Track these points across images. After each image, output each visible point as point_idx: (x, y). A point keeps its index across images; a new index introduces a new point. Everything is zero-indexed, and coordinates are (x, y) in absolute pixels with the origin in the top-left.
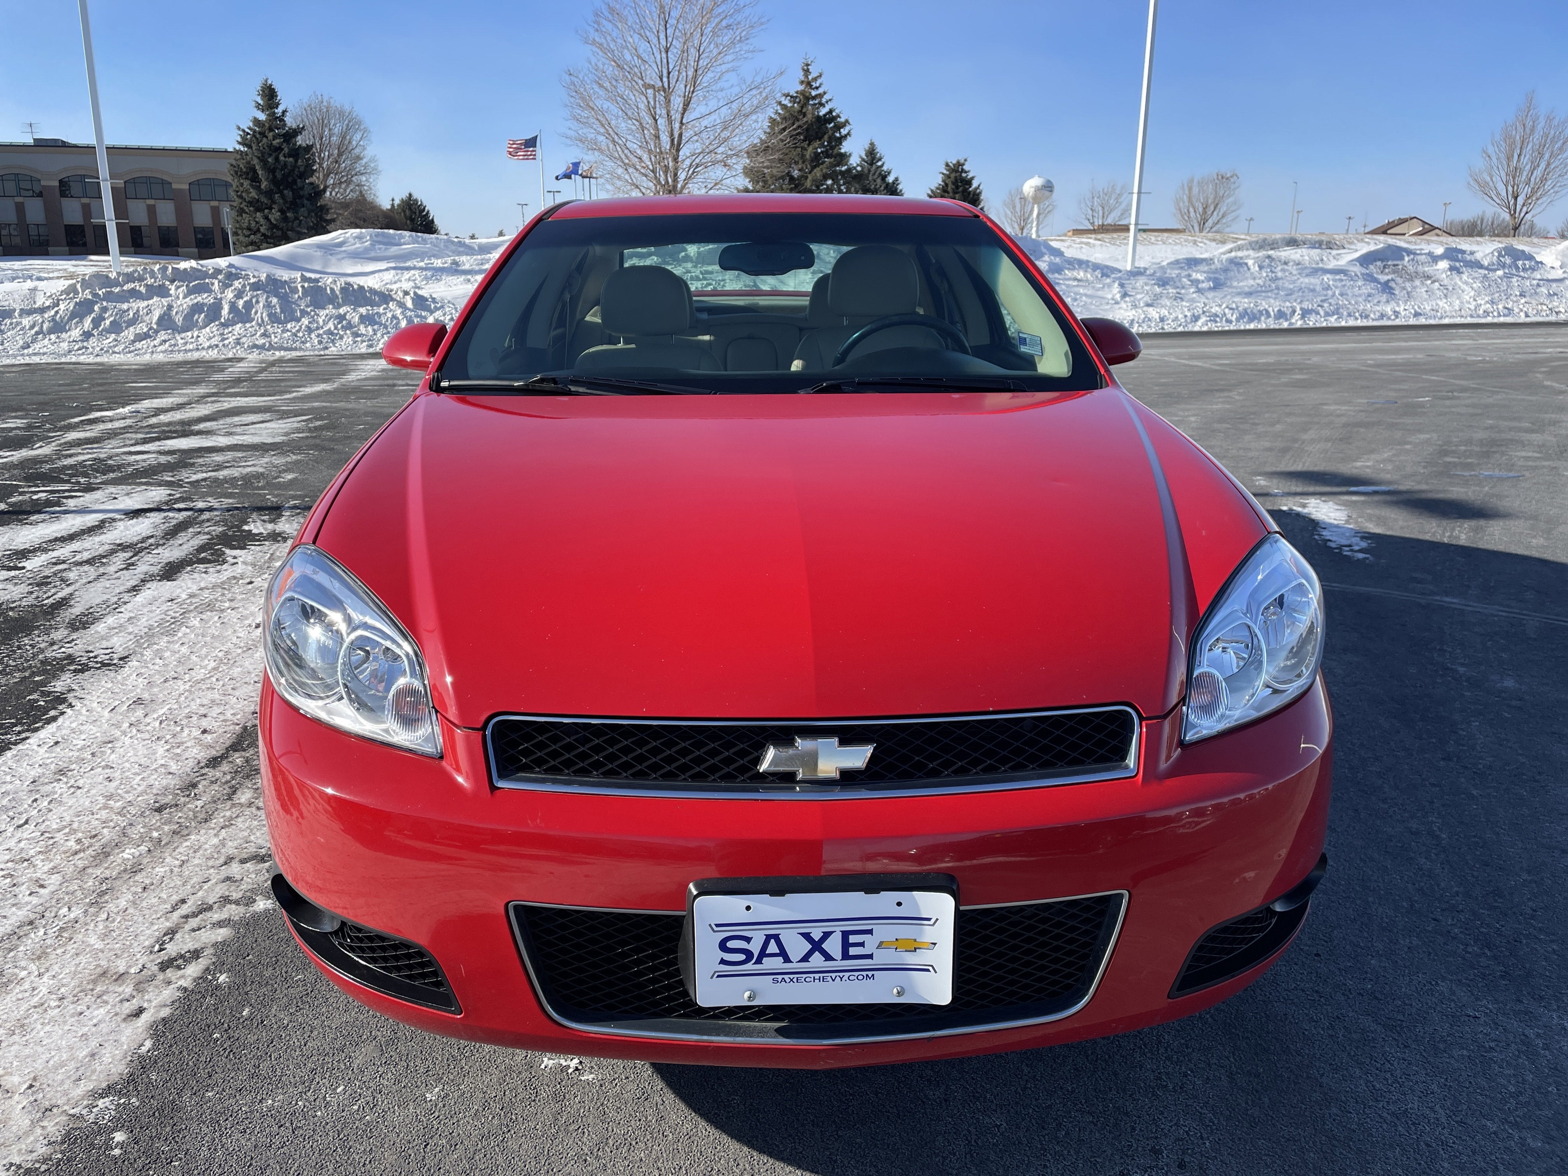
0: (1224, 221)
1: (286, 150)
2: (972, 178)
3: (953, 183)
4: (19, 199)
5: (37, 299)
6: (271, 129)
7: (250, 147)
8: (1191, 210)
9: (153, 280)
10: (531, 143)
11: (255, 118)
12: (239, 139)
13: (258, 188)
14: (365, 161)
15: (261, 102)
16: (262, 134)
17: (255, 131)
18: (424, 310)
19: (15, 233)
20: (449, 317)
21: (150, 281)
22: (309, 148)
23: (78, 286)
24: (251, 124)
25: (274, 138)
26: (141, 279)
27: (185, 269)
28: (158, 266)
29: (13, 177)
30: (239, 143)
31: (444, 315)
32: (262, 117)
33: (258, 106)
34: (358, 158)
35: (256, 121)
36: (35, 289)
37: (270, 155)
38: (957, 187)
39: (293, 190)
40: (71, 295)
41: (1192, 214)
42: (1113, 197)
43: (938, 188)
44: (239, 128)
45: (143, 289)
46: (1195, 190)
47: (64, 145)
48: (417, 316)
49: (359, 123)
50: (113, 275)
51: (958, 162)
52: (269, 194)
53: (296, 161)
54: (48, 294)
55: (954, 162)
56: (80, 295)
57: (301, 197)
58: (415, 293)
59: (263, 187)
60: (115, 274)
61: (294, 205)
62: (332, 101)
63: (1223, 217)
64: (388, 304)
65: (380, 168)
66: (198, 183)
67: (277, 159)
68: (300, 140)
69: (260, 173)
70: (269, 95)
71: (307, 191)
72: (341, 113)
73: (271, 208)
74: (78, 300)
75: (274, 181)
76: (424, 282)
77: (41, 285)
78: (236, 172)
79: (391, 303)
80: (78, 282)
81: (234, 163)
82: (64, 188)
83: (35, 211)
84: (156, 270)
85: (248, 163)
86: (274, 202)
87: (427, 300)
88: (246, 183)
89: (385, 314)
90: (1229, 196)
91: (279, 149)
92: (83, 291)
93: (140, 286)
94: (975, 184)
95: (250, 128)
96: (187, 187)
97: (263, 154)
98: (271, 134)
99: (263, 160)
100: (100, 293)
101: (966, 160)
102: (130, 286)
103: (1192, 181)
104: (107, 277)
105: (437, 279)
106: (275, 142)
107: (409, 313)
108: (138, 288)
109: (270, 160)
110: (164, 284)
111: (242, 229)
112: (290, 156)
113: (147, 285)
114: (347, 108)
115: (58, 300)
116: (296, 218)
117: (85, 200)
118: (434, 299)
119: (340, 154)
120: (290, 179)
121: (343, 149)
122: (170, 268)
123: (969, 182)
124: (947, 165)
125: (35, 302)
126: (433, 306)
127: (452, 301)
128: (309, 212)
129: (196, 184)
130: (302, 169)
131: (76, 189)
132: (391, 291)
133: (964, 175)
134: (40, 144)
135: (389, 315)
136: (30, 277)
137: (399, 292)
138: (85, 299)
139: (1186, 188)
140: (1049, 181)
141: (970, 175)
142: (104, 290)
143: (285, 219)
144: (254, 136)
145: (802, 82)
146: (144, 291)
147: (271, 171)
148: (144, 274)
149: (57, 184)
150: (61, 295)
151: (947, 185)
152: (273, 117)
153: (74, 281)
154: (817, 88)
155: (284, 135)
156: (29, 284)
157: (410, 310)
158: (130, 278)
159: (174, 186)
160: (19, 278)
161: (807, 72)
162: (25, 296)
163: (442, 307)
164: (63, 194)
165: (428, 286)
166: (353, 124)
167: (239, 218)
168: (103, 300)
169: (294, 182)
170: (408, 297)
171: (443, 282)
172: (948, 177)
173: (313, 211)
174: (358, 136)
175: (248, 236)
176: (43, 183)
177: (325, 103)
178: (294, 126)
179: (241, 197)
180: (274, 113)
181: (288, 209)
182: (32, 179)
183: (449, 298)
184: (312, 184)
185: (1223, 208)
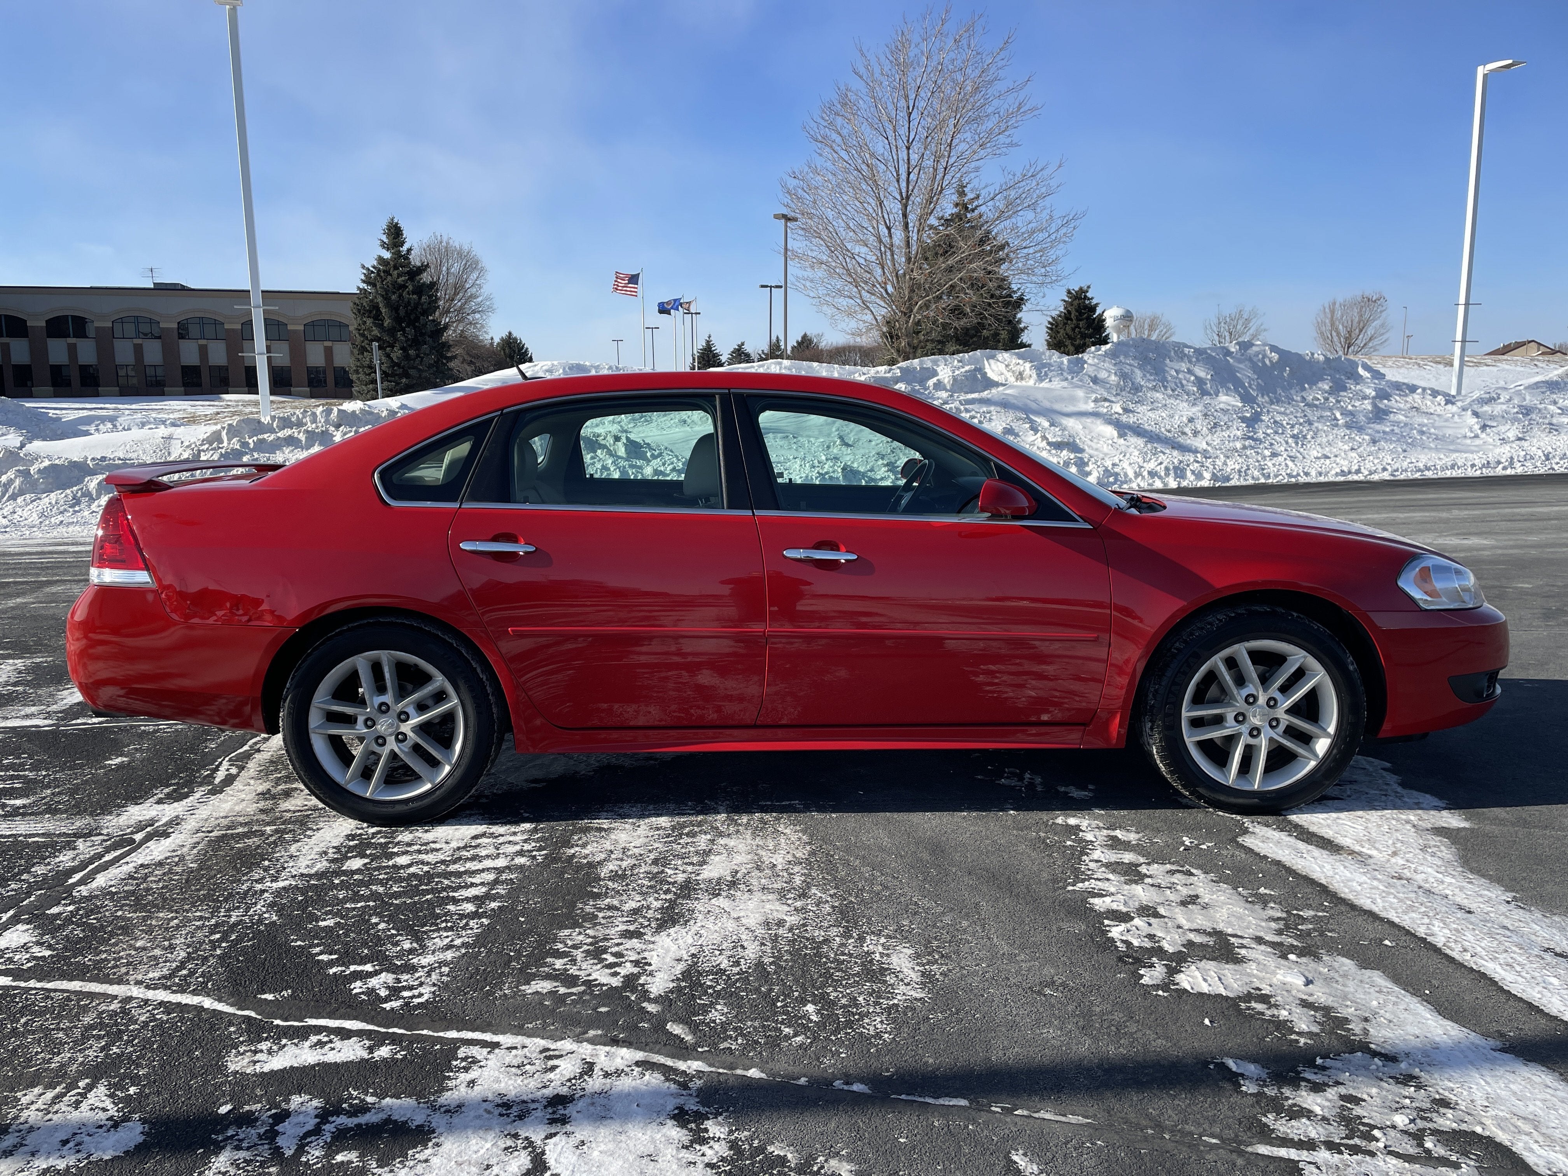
0: (1370, 345)
1: (411, 288)
2: (1097, 305)
3: (1077, 311)
4: (139, 341)
5: (172, 450)
6: (396, 268)
7: (374, 285)
8: (1334, 334)
9: (314, 426)
10: (634, 279)
11: (380, 257)
12: (363, 277)
13: (381, 326)
14: (479, 299)
15: (386, 240)
16: (387, 272)
17: (379, 270)
18: (639, 459)
19: (133, 374)
20: (671, 467)
21: (311, 427)
22: (433, 285)
23: (224, 433)
24: (375, 263)
25: (399, 276)
26: (300, 424)
27: (354, 412)
28: (321, 409)
29: (132, 319)
30: (364, 281)
31: (664, 464)
32: (387, 255)
33: (383, 245)
34: (473, 297)
35: (381, 259)
36: (170, 438)
37: (394, 293)
38: (1081, 314)
39: (415, 328)
40: (215, 445)
41: (1336, 339)
42: (1240, 322)
43: (1060, 316)
44: (363, 267)
45: (302, 437)
46: (1338, 314)
47: (184, 288)
48: (631, 466)
49: (477, 263)
50: (266, 420)
51: (1081, 289)
52: (392, 331)
53: (420, 298)
54: (186, 443)
55: (1077, 289)
56: (225, 444)
57: (422, 334)
58: (627, 438)
59: (385, 324)
60: (268, 418)
61: (416, 343)
62: (451, 242)
63: (1370, 339)
64: (595, 452)
65: (495, 307)
66: (313, 324)
67: (400, 296)
68: (426, 278)
69: (383, 310)
70: (395, 233)
71: (430, 327)
72: (460, 253)
73: (393, 347)
74: (223, 451)
75: (398, 320)
76: (632, 425)
77: (179, 432)
78: (359, 311)
79: (599, 451)
80: (223, 428)
81: (357, 302)
82: (183, 331)
83: (153, 353)
84: (318, 413)
85: (372, 301)
86: (396, 340)
87: (642, 447)
88: (369, 322)
89: (593, 464)
90: (1374, 320)
91: (403, 287)
92: (229, 440)
93: (299, 432)
94: (1099, 311)
95: (374, 267)
96: (302, 328)
97: (386, 291)
98: (396, 272)
99: (386, 298)
100: (251, 441)
101: (1089, 287)
102: (287, 432)
103: (1334, 304)
104: (259, 422)
105: (646, 421)
106: (400, 280)
107: (622, 463)
108: (296, 435)
109: (393, 297)
110: (327, 430)
111: (363, 367)
112: (413, 293)
113: (307, 432)
114: (466, 248)
115: (199, 451)
116: (418, 356)
117: (202, 342)
118: (648, 444)
119: (456, 294)
120: (412, 317)
121: (459, 288)
122: (335, 410)
123: (1093, 309)
124: (1069, 292)
125: (169, 454)
126: (649, 454)
127: (669, 447)
128: (432, 348)
129: (312, 325)
130: (425, 307)
131: (194, 330)
132: (599, 436)
133: (1087, 302)
134: (161, 288)
135: (599, 466)
136: (163, 422)
137: (609, 438)
138: (232, 450)
139: (1327, 310)
140: (1128, 311)
141: (1094, 302)
142: (255, 438)
143: (407, 357)
144: (378, 275)
145: (957, 205)
146: (303, 439)
147: (394, 308)
148: (304, 417)
149: (175, 326)
150: (201, 445)
151: (1069, 312)
152: (398, 255)
153: (219, 427)
154: (973, 210)
155: (408, 273)
156: (163, 431)
157: (621, 458)
158: (286, 423)
159: (290, 327)
160: (150, 423)
161: (962, 193)
162: (158, 446)
163: (660, 455)
164: (181, 337)
165: (636, 429)
166: (471, 264)
167: (360, 357)
168: (254, 450)
169: (417, 319)
170: (620, 444)
171: (654, 424)
172: (1071, 304)
173: (434, 348)
174: (474, 275)
175: (369, 374)
176: (162, 325)
177: (444, 244)
178: (419, 264)
179: (363, 335)
180: (400, 251)
181: (411, 346)
182: (151, 321)
183: (666, 444)
184: (433, 321)
185: (1370, 331)
